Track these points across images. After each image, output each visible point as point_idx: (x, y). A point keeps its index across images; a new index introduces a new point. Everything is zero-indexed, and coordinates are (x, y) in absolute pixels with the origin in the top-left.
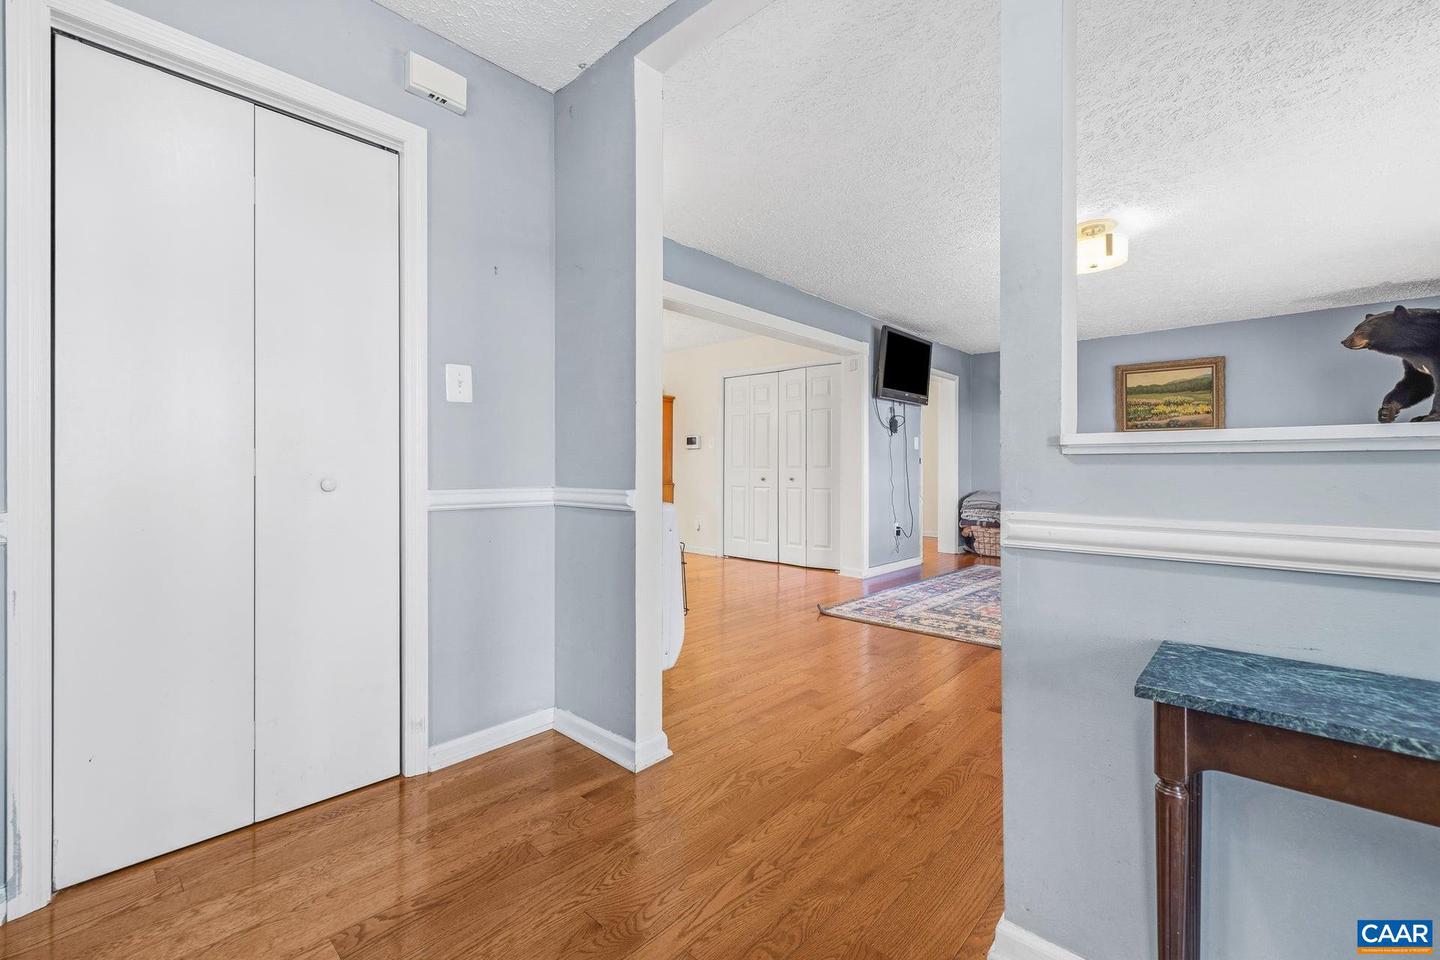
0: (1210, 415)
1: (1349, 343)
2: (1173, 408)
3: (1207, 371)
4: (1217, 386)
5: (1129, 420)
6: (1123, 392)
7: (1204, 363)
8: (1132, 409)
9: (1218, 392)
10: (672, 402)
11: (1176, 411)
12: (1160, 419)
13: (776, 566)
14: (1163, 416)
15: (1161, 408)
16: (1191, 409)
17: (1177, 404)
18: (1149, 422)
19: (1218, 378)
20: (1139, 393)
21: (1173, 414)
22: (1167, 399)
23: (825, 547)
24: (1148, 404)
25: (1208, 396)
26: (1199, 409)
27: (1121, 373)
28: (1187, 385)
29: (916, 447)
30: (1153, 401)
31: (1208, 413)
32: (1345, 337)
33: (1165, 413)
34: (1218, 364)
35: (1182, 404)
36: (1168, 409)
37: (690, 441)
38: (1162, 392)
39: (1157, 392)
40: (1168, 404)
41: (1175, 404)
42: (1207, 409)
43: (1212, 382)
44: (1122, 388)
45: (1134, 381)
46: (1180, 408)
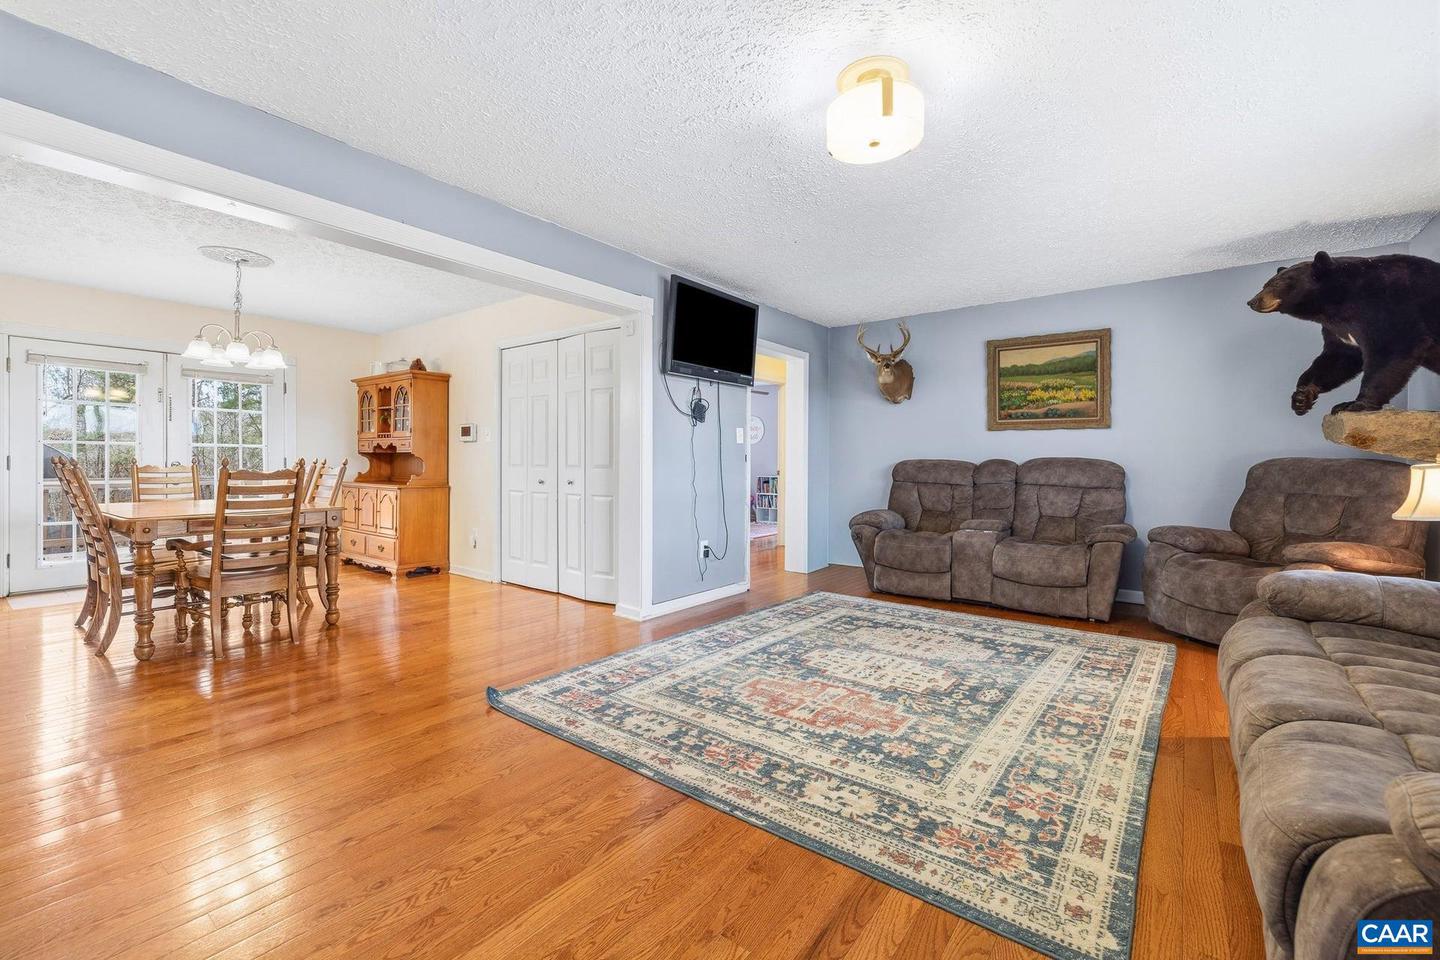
0: (1092, 402)
1: (1257, 304)
2: (1052, 393)
3: (1090, 348)
4: (1102, 365)
5: (1002, 408)
6: (997, 375)
7: (1087, 338)
8: (1006, 395)
9: (1102, 374)
10: (448, 381)
11: (1054, 398)
12: (1037, 408)
13: (554, 598)
14: (1041, 404)
15: (1039, 394)
16: (1072, 395)
17: (1056, 389)
18: (1025, 410)
19: (1103, 357)
20: (1012, 375)
21: (1051, 401)
22: (1045, 381)
23: (607, 574)
24: (1024, 389)
25: (1091, 378)
26: (1081, 395)
27: (994, 349)
28: (1068, 365)
29: (740, 440)
30: (1029, 385)
31: (1091, 399)
32: (1252, 296)
33: (1043, 401)
34: (1103, 337)
35: (1061, 389)
36: (1046, 395)
37: (466, 431)
38: (1040, 374)
39: (1034, 374)
40: (1046, 388)
41: (1053, 388)
42: (1090, 394)
43: (1096, 361)
44: (994, 370)
45: (1009, 360)
46: (1059, 394)
